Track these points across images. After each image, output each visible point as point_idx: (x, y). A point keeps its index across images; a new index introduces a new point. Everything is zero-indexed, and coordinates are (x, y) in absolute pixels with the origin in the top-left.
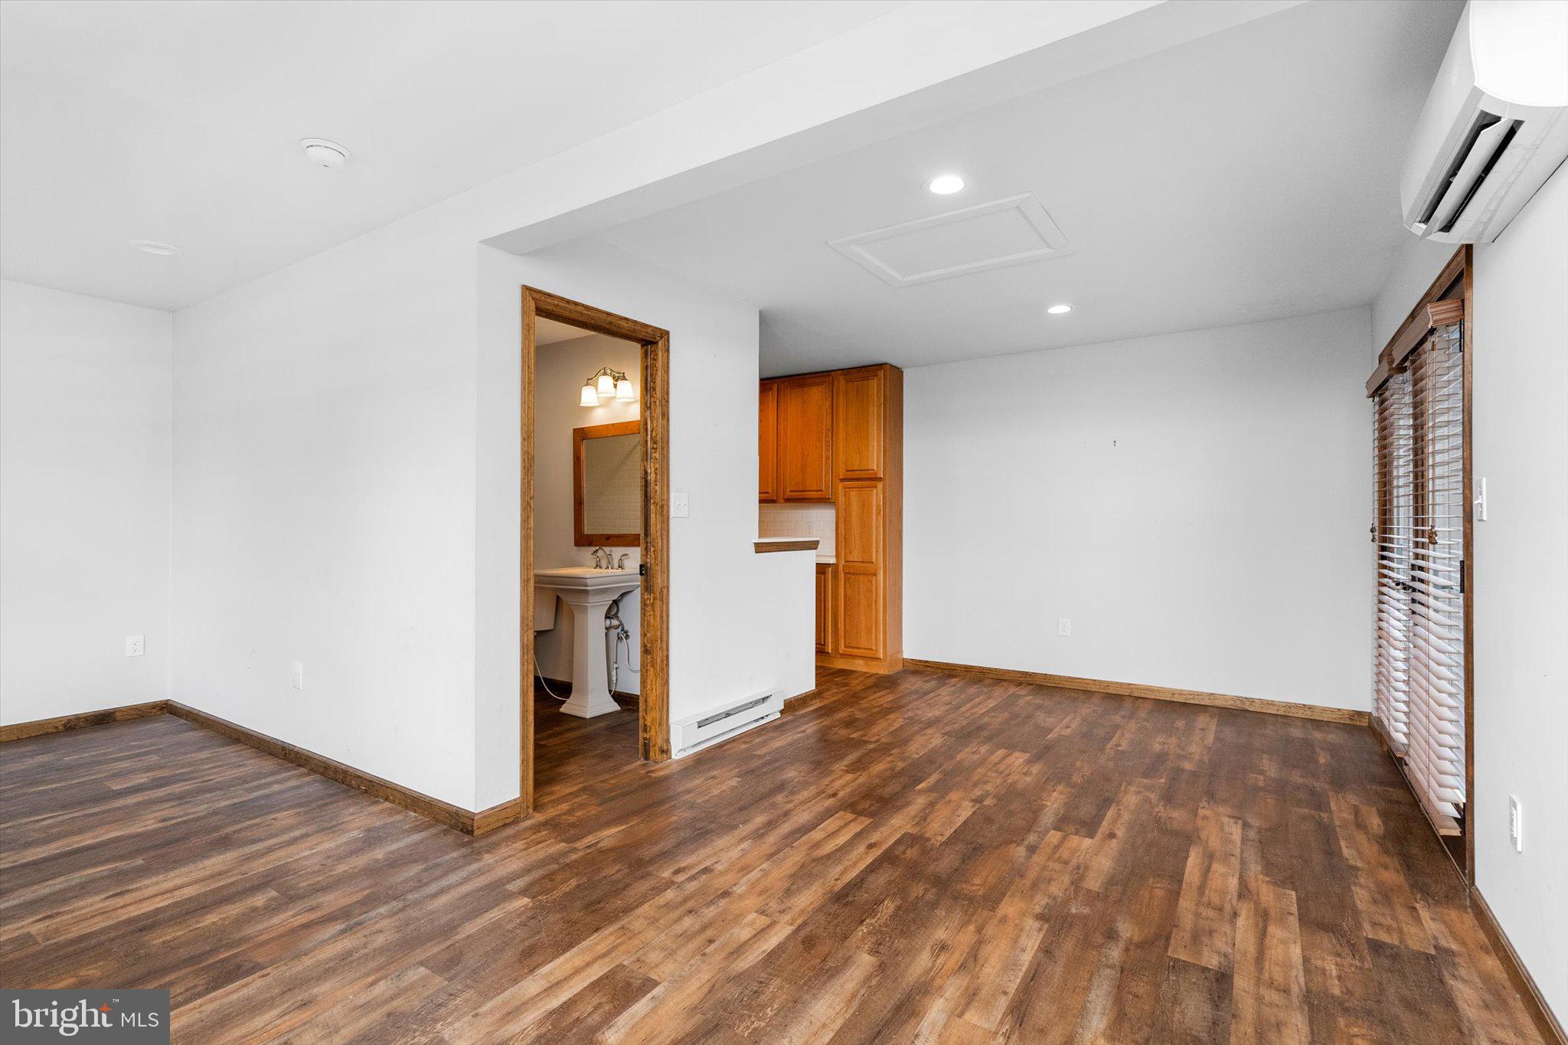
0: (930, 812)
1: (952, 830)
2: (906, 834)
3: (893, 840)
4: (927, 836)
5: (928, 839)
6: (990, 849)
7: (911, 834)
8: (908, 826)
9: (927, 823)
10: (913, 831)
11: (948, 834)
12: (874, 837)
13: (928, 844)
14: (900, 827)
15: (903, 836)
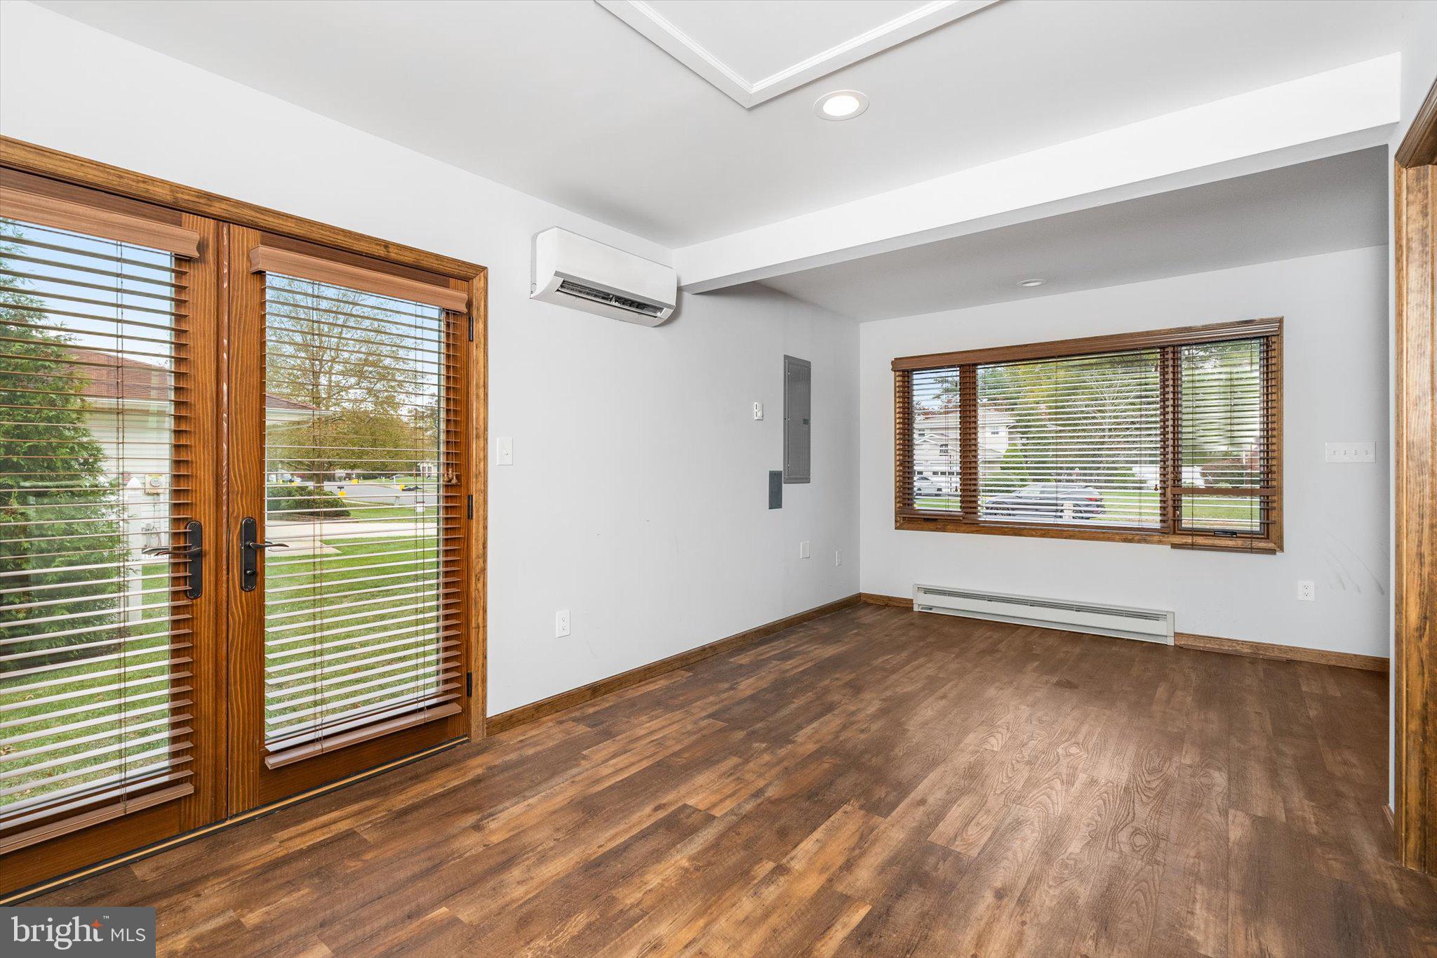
0: (854, 849)
1: (832, 819)
2: (886, 816)
3: (899, 809)
4: (862, 812)
5: (862, 807)
6: (800, 794)
7: (880, 815)
8: (882, 827)
9: (861, 830)
10: (877, 819)
11: (839, 813)
12: (919, 812)
13: (862, 801)
14: (893, 826)
15: (888, 813)
